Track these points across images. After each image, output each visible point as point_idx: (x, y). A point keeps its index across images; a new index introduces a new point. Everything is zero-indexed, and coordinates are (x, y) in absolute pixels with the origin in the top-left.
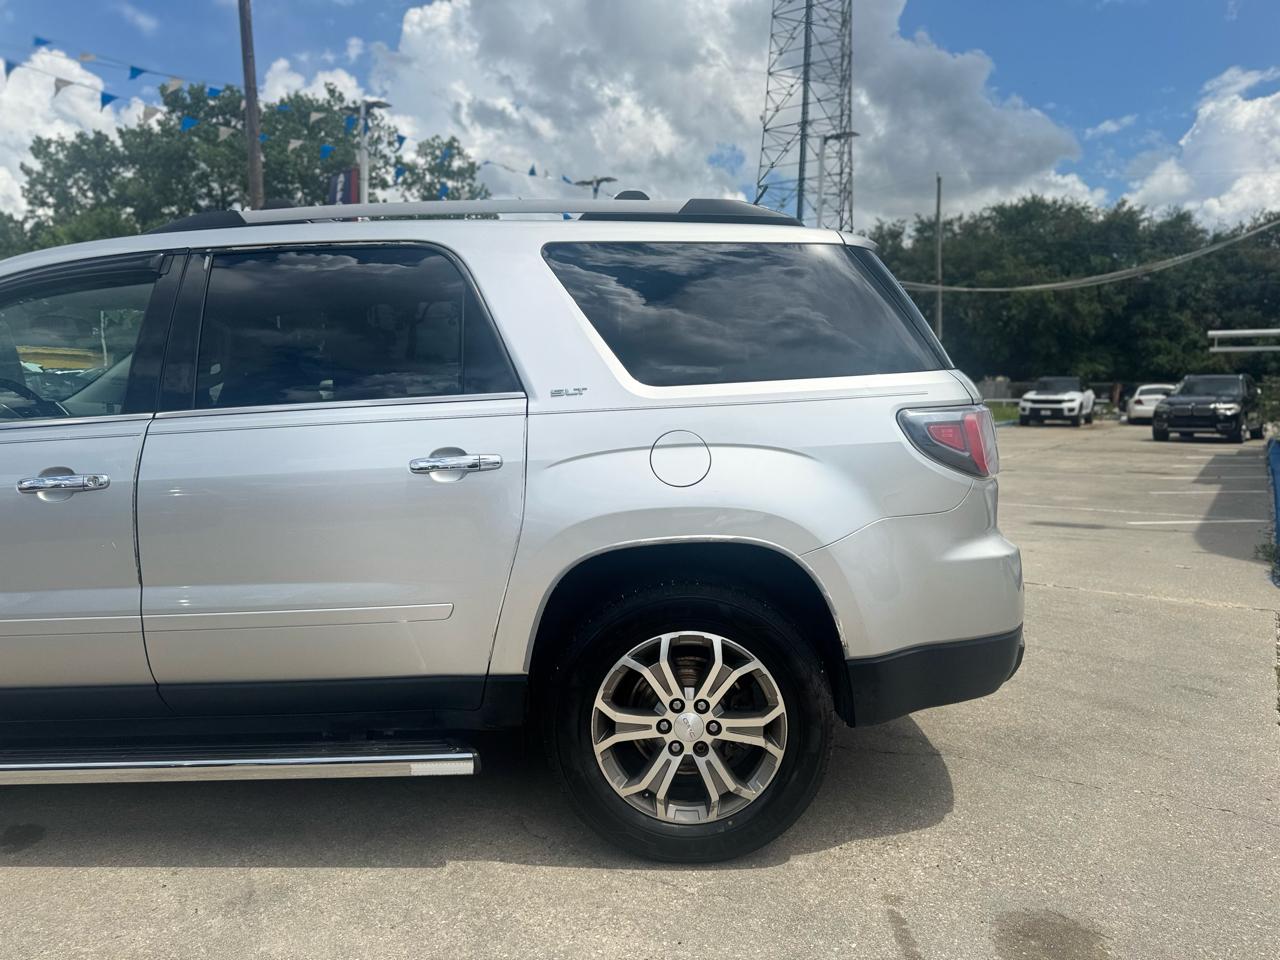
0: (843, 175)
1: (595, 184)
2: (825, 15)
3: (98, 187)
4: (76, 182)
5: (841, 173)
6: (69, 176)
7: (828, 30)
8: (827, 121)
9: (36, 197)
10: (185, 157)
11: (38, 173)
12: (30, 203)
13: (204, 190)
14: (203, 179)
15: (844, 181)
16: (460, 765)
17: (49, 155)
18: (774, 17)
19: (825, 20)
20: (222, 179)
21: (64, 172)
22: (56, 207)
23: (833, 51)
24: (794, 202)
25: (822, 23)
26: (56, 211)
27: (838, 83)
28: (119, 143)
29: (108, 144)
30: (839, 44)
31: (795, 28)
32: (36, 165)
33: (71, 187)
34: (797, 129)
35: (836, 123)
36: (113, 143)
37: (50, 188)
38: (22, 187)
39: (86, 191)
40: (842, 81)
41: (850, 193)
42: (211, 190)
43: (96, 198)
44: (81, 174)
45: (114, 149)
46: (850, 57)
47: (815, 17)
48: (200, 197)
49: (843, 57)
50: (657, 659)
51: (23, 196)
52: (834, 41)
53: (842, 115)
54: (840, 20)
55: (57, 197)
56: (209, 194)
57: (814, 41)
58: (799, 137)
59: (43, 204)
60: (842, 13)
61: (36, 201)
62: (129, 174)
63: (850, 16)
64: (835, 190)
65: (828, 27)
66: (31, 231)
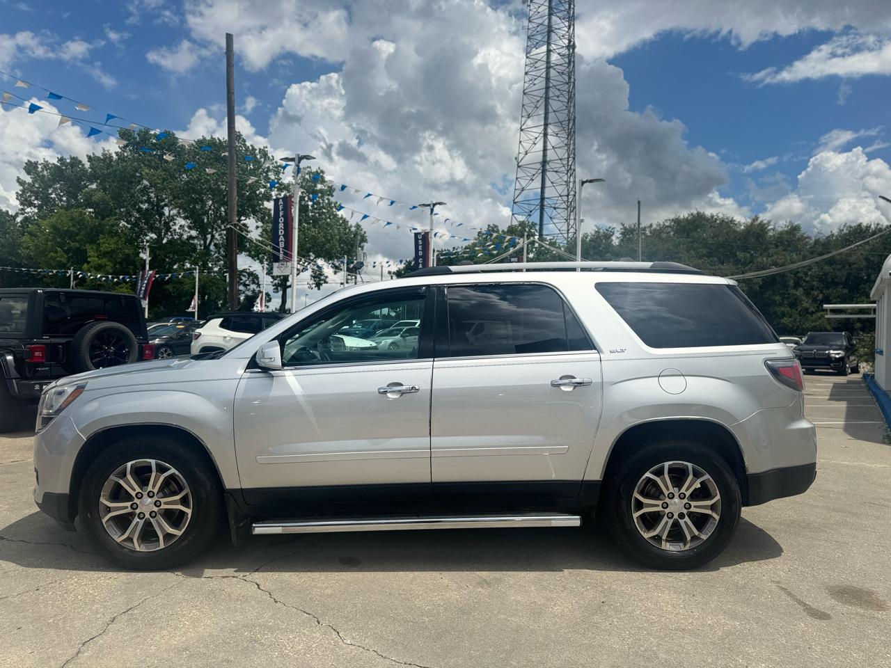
0: (570, 197)
1: (431, 206)
2: (558, 93)
3: (72, 195)
4: (55, 190)
5: (568, 196)
6: (50, 187)
7: (560, 103)
8: (559, 161)
9: (26, 200)
10: (133, 176)
11: (29, 184)
12: (21, 204)
13: (145, 198)
14: (145, 190)
15: (570, 200)
16: (574, 521)
17: (37, 173)
18: (525, 94)
19: (558, 97)
20: (159, 190)
21: (46, 184)
22: (40, 207)
23: (563, 116)
24: (538, 213)
25: (555, 98)
26: (39, 210)
27: (566, 137)
28: (87, 165)
29: (80, 166)
30: (566, 111)
31: (538, 101)
32: (28, 179)
33: (51, 194)
34: (539, 166)
35: (565, 162)
36: (83, 165)
37: (37, 195)
38: (17, 193)
39: (62, 196)
40: (568, 136)
41: (575, 208)
42: (149, 198)
43: (68, 201)
44: (58, 185)
45: (83, 170)
46: (574, 120)
47: (551, 94)
48: (142, 202)
49: (569, 120)
50: (663, 474)
51: (17, 199)
52: (563, 110)
53: (568, 158)
54: (567, 97)
55: (42, 199)
56: (148, 201)
57: (550, 110)
58: (540, 171)
59: (31, 204)
60: (569, 92)
61: (26, 202)
62: (94, 186)
63: (574, 95)
64: (564, 206)
65: (559, 101)
66: (21, 222)
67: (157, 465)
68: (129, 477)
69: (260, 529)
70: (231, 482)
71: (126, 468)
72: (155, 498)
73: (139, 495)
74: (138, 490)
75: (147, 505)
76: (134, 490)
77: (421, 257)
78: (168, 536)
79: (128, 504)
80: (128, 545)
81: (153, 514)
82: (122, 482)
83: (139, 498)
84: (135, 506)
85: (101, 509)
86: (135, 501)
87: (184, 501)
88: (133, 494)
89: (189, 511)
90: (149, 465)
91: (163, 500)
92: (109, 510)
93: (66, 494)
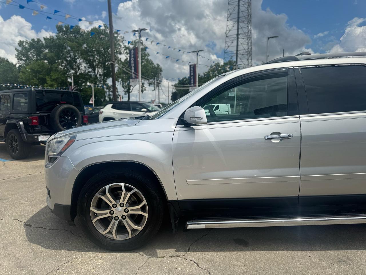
0: (249, 49)
1: (197, 52)
2: (243, 3)
3: (38, 55)
4: (31, 53)
5: (248, 49)
6: (29, 52)
7: (244, 8)
8: (244, 34)
9: (19, 58)
10: (63, 46)
11: (20, 51)
12: (18, 59)
13: (69, 55)
14: (68, 52)
15: (249, 51)
17: (23, 45)
18: (229, 4)
19: (244, 5)
20: (74, 52)
21: (27, 50)
22: (25, 61)
23: (245, 14)
24: (235, 57)
25: (243, 6)
26: (26, 62)
27: (247, 23)
28: (44, 42)
29: (41, 42)
30: (247, 12)
31: (235, 7)
32: (20, 49)
33: (30, 55)
34: (235, 36)
35: (247, 34)
36: (42, 42)
37: (24, 55)
38: (16, 55)
39: (34, 56)
40: (248, 22)
41: (251, 54)
42: (71, 55)
43: (37, 58)
44: (32, 51)
45: (42, 43)
46: (251, 15)
47: (240, 4)
48: (67, 57)
49: (248, 15)
51: (16, 57)
52: (246, 11)
53: (248, 32)
54: (247, 5)
55: (26, 57)
56: (70, 57)
57: (240, 11)
58: (236, 38)
59: (21, 60)
60: (248, 3)
61: (19, 59)
62: (47, 51)
63: (251, 4)
64: (246, 54)
65: (244, 7)
66: (18, 67)
67: (125, 186)
68: (108, 194)
69: (191, 226)
70: (171, 196)
71: (106, 188)
72: (124, 207)
73: (115, 206)
74: (114, 202)
75: (119, 211)
76: (111, 202)
77: (192, 76)
78: (133, 231)
79: (108, 211)
80: (109, 236)
81: (124, 217)
82: (103, 198)
83: (114, 208)
84: (112, 212)
85: (91, 214)
86: (112, 210)
87: (143, 209)
88: (111, 205)
89: (146, 215)
90: (120, 186)
91: (129, 209)
92: (96, 215)
93: (69, 205)
